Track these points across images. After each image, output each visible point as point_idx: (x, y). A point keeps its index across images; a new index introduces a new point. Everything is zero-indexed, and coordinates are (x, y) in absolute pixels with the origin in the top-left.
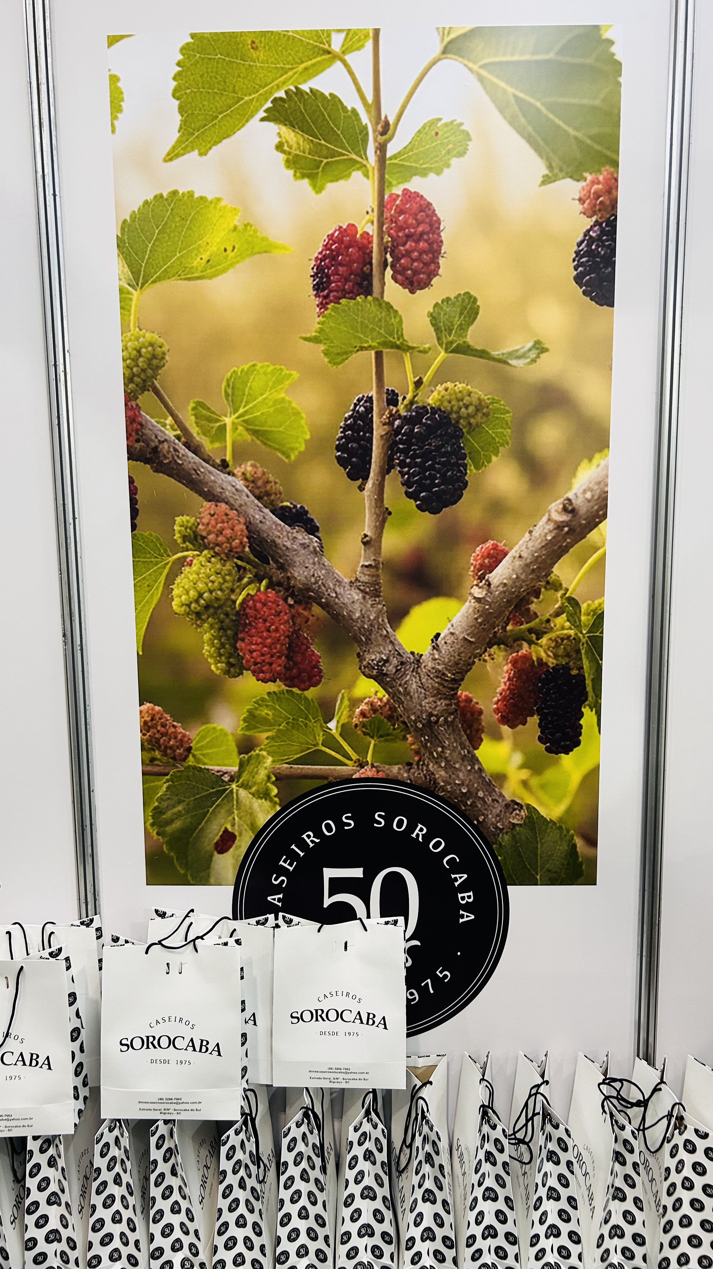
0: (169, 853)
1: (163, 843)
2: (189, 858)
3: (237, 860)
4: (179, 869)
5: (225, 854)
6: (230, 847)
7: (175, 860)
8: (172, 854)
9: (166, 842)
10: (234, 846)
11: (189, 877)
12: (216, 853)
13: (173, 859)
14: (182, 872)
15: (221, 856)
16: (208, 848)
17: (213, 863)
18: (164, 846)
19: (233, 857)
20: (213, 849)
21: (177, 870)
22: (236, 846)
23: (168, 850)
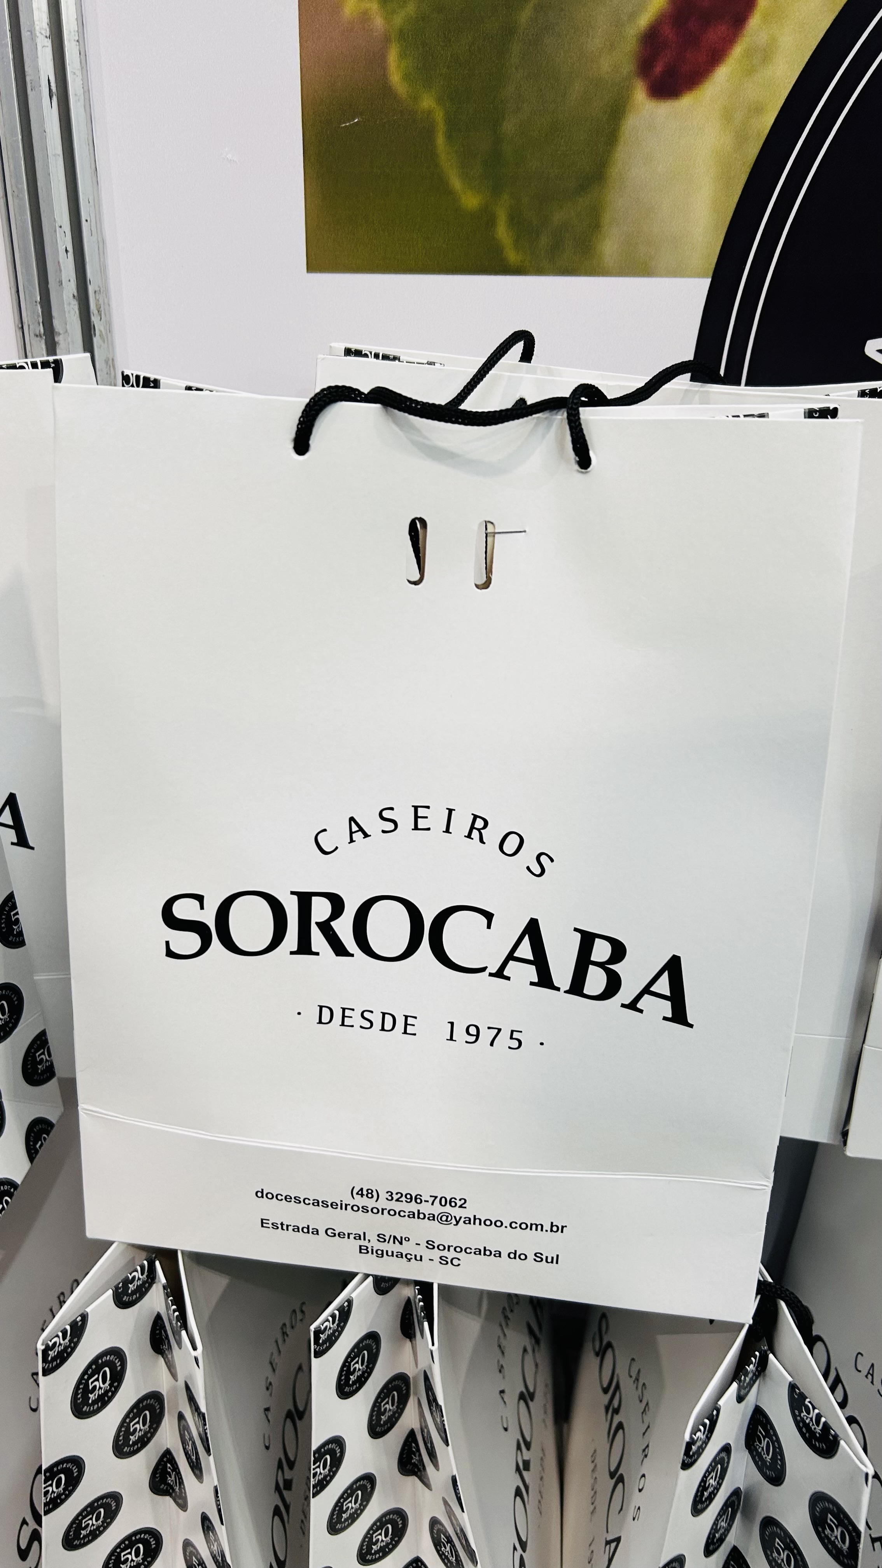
0: (416, 98)
1: (386, 40)
2: (509, 126)
3: (741, 138)
4: (456, 183)
5: (686, 101)
6: (716, 57)
7: (440, 140)
8: (428, 102)
9: (402, 35)
10: (738, 51)
11: (503, 232)
12: (640, 94)
13: (429, 132)
14: (471, 201)
15: (664, 109)
16: (605, 65)
17: (621, 153)
18: (393, 57)
19: (727, 116)
20: (628, 66)
21: (449, 192)
22: (749, 53)
23: (406, 77)
